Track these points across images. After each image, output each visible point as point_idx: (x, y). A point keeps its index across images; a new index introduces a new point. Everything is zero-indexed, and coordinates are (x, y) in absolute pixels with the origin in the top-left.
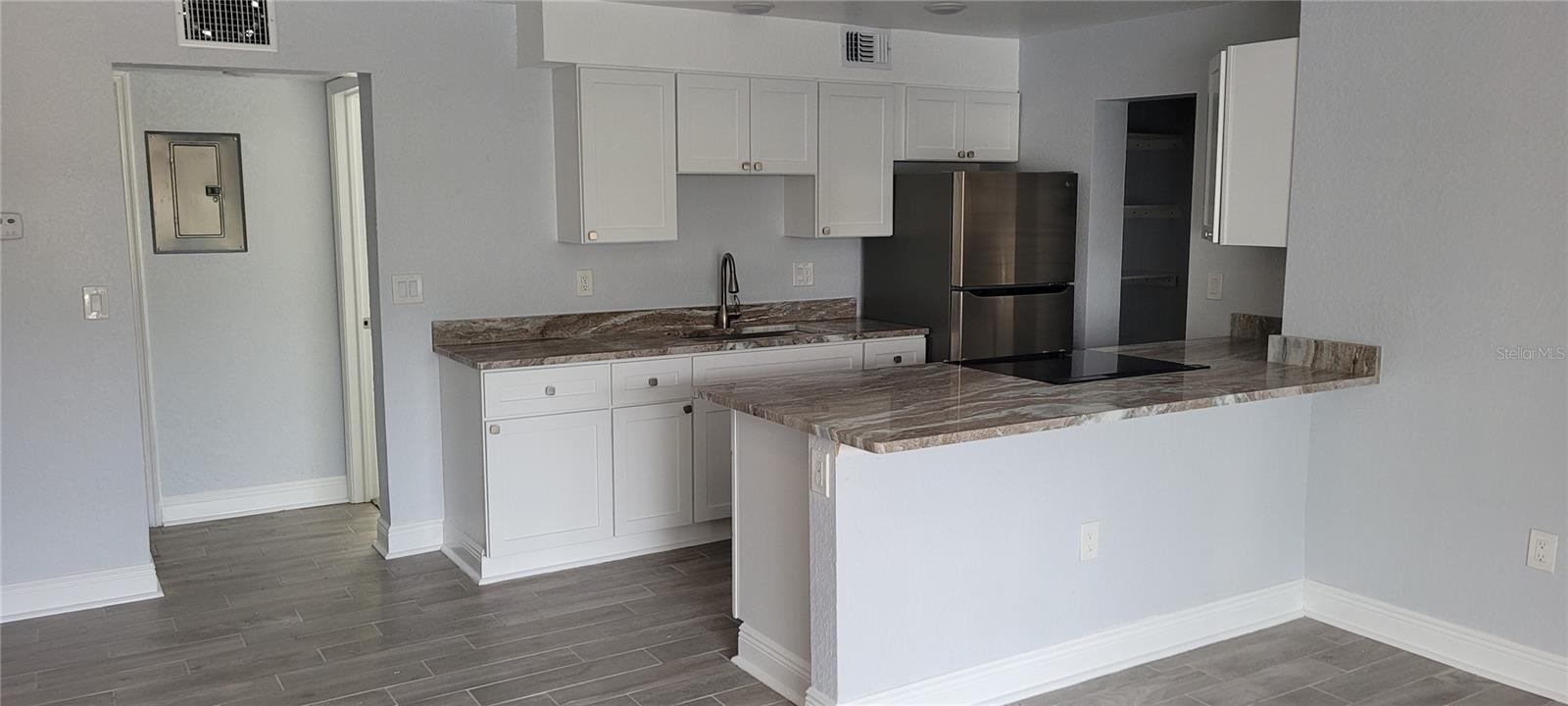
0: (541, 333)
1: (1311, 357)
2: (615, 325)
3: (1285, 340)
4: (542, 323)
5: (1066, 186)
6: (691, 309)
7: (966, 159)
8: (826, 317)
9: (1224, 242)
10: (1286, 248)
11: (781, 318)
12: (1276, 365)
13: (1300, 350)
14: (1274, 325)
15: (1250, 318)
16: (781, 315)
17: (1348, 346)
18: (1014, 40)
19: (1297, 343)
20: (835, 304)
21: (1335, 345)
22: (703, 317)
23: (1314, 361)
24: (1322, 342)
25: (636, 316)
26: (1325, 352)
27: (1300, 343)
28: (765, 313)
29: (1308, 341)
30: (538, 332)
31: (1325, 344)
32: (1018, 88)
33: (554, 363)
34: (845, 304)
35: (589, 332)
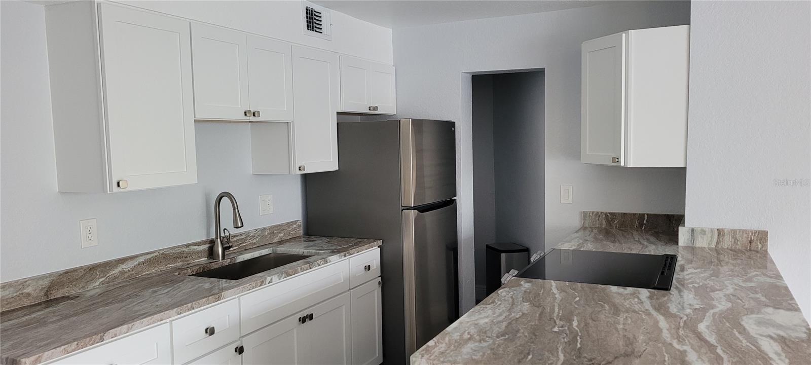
0: (46, 294)
1: (715, 241)
2: (123, 272)
3: (693, 230)
4: (46, 283)
6: (188, 246)
7: (372, 112)
8: (284, 238)
10: (684, 169)
11: (255, 244)
12: (686, 248)
13: (705, 237)
16: (255, 241)
17: (744, 231)
18: (390, 29)
19: (703, 232)
20: (289, 227)
21: (734, 232)
22: (198, 252)
23: (718, 243)
24: (723, 230)
25: (142, 259)
26: (726, 237)
27: (705, 232)
28: (244, 240)
29: (712, 230)
30: (42, 294)
31: (725, 230)
32: (393, 64)
33: (116, 336)
34: (295, 226)
35: (97, 283)
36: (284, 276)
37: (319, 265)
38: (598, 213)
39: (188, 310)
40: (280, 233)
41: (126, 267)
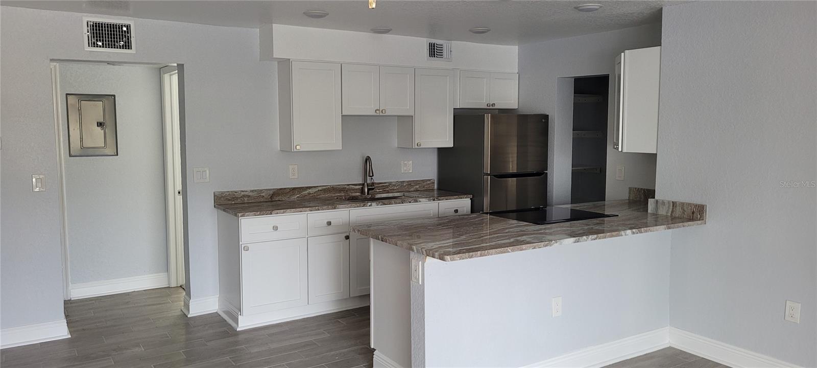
0: (271, 198)
1: (671, 210)
2: (309, 194)
3: (657, 201)
4: (271, 192)
5: (543, 121)
6: (349, 185)
7: (491, 107)
8: (419, 189)
9: (625, 151)
10: (656, 154)
11: (395, 190)
12: (653, 214)
13: (665, 207)
14: (651, 193)
15: (639, 190)
16: (395, 188)
17: (689, 204)
18: (514, 47)
19: (663, 203)
20: (424, 182)
21: (683, 204)
22: (355, 189)
23: (672, 212)
24: (676, 202)
25: (320, 189)
26: (678, 208)
27: (664, 203)
28: (387, 187)
29: (669, 202)
30: (269, 197)
31: (677, 203)
32: (517, 71)
33: (277, 213)
34: (429, 182)
35: (296, 197)
36: (380, 204)
37: (410, 202)
38: (639, 188)
39: (316, 210)
40: (416, 185)
41: (310, 191)
